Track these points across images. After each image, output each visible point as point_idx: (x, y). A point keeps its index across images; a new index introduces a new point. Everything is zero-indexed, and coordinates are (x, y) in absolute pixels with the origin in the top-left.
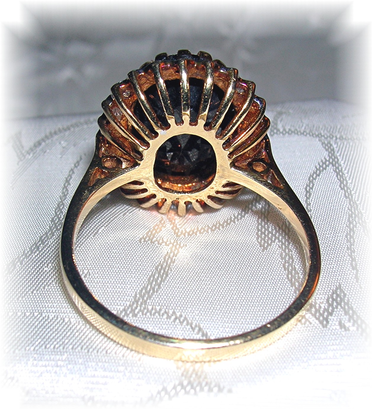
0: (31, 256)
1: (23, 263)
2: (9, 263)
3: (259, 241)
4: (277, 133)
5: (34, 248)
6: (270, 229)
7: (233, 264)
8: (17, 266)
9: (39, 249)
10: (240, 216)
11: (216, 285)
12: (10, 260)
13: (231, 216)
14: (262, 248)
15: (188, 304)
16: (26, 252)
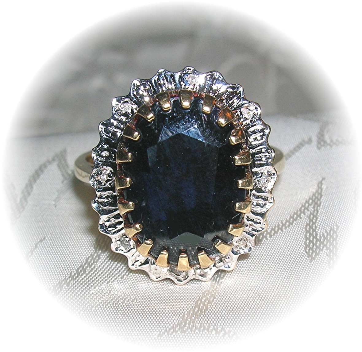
0: (78, 279)
1: (69, 285)
2: (55, 284)
3: (307, 251)
4: (324, 145)
5: (81, 271)
6: (319, 236)
7: (281, 278)
8: (63, 288)
9: (86, 271)
10: (288, 224)
11: (264, 300)
12: (56, 282)
13: (278, 223)
14: (310, 258)
15: (236, 320)
16: (73, 274)
